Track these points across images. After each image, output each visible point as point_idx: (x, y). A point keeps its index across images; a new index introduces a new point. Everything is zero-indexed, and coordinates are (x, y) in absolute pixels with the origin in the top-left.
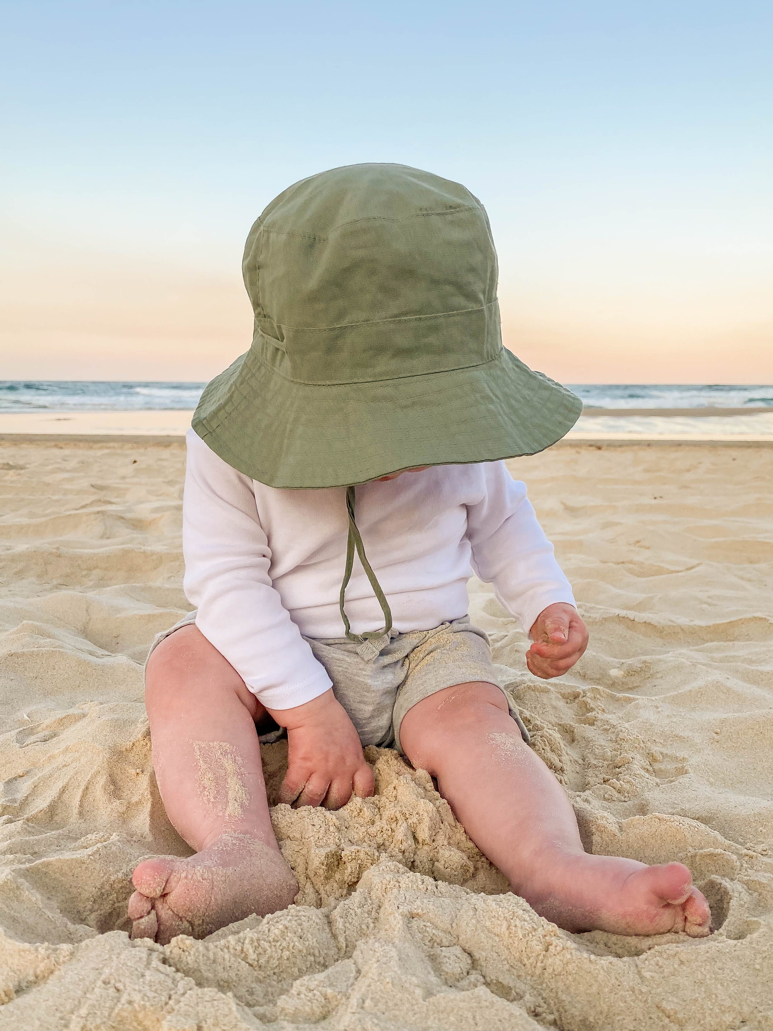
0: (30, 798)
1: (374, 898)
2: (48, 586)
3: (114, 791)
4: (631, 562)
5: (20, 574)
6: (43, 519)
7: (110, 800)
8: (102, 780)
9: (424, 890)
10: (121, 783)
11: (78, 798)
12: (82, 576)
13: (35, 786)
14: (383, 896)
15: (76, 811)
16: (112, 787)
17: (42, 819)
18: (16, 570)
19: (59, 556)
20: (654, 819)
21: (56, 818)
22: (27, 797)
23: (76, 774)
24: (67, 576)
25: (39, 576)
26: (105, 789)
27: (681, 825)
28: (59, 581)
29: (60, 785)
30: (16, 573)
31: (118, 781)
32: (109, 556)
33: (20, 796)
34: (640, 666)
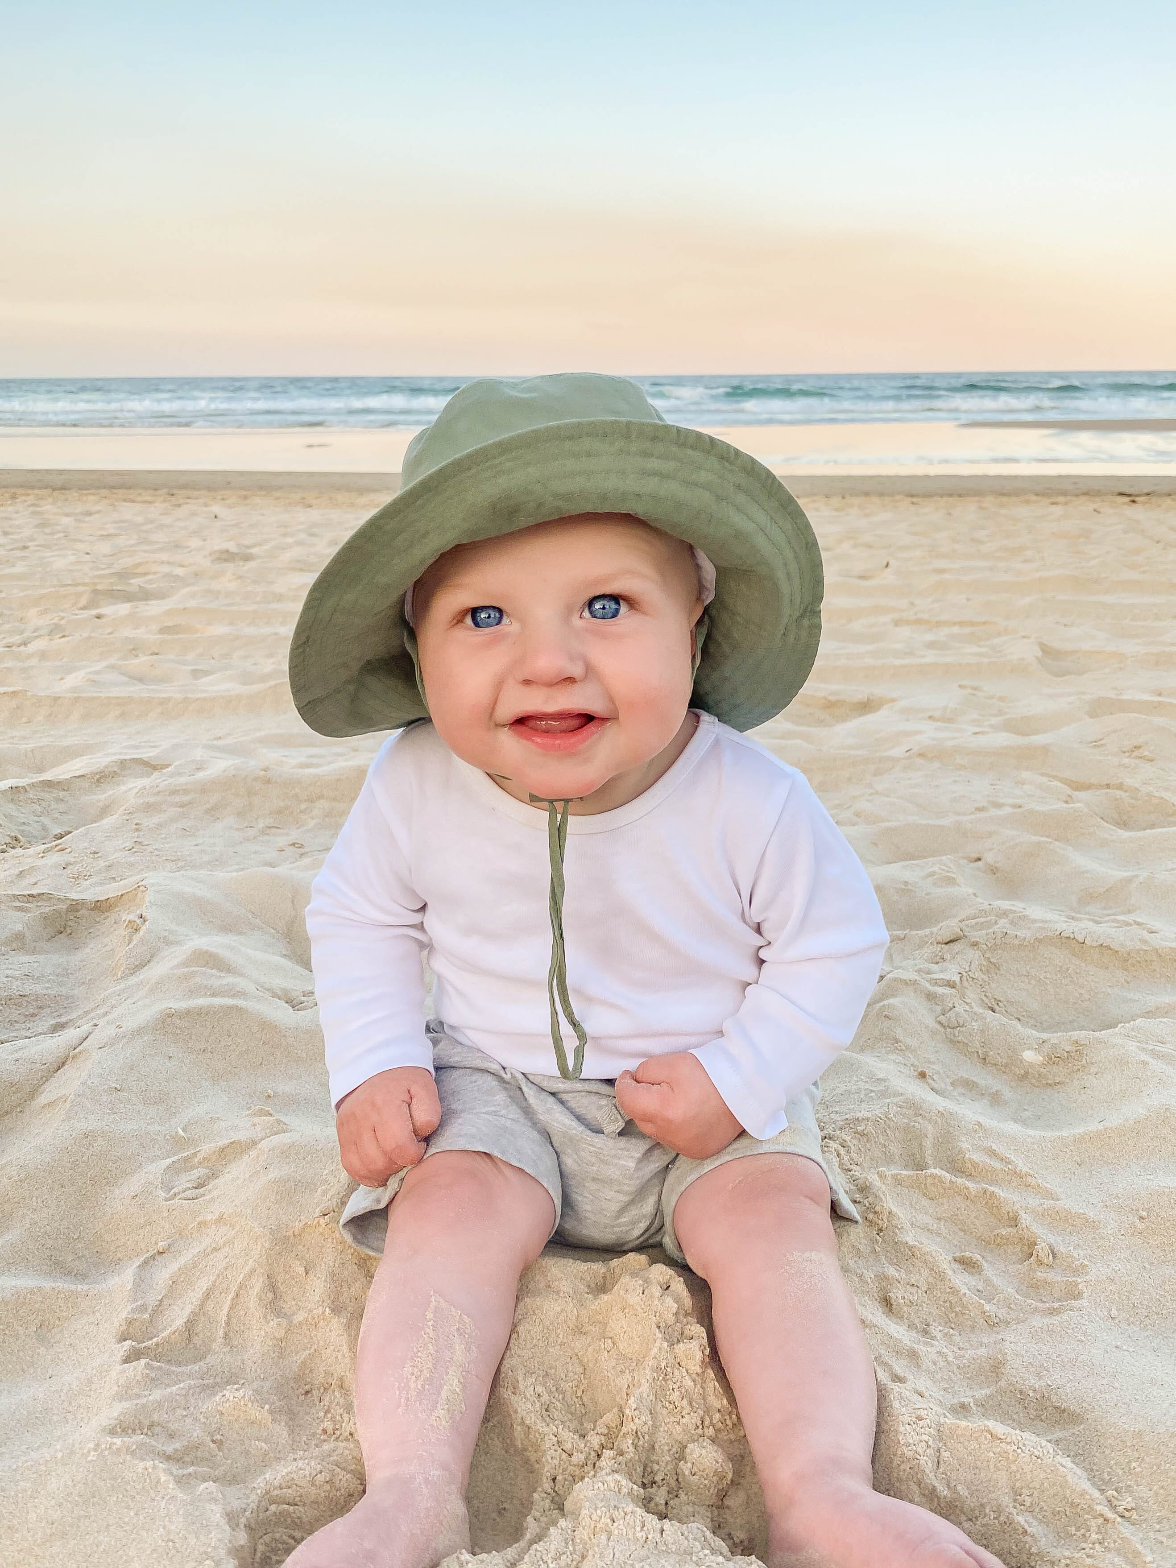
0: (165, 1303)
1: (579, 1541)
2: (251, 832)
3: (273, 1302)
4: (1120, 787)
5: (214, 812)
6: (260, 687)
7: (265, 1317)
8: (258, 1284)
9: (642, 1541)
10: (282, 1288)
11: (225, 1311)
12: (301, 812)
13: (173, 1282)
14: (590, 1538)
15: (221, 1333)
16: (271, 1296)
17: (176, 1343)
18: (208, 806)
19: (268, 781)
20: (985, 1433)
21: (195, 1340)
22: (161, 1301)
23: (226, 1268)
24: (280, 812)
25: (240, 814)
26: (260, 1299)
27: (1020, 1450)
28: (269, 821)
29: (204, 1284)
30: (207, 811)
31: (279, 1284)
32: (339, 780)
33: (152, 1299)
34: (1068, 1049)
